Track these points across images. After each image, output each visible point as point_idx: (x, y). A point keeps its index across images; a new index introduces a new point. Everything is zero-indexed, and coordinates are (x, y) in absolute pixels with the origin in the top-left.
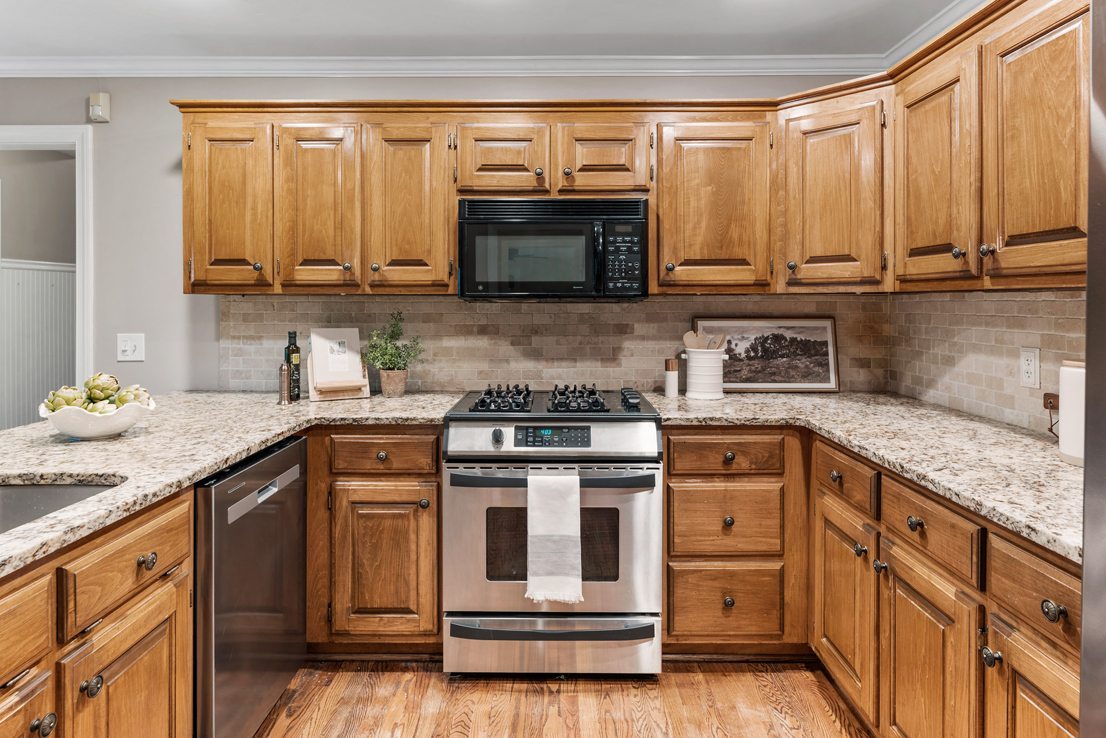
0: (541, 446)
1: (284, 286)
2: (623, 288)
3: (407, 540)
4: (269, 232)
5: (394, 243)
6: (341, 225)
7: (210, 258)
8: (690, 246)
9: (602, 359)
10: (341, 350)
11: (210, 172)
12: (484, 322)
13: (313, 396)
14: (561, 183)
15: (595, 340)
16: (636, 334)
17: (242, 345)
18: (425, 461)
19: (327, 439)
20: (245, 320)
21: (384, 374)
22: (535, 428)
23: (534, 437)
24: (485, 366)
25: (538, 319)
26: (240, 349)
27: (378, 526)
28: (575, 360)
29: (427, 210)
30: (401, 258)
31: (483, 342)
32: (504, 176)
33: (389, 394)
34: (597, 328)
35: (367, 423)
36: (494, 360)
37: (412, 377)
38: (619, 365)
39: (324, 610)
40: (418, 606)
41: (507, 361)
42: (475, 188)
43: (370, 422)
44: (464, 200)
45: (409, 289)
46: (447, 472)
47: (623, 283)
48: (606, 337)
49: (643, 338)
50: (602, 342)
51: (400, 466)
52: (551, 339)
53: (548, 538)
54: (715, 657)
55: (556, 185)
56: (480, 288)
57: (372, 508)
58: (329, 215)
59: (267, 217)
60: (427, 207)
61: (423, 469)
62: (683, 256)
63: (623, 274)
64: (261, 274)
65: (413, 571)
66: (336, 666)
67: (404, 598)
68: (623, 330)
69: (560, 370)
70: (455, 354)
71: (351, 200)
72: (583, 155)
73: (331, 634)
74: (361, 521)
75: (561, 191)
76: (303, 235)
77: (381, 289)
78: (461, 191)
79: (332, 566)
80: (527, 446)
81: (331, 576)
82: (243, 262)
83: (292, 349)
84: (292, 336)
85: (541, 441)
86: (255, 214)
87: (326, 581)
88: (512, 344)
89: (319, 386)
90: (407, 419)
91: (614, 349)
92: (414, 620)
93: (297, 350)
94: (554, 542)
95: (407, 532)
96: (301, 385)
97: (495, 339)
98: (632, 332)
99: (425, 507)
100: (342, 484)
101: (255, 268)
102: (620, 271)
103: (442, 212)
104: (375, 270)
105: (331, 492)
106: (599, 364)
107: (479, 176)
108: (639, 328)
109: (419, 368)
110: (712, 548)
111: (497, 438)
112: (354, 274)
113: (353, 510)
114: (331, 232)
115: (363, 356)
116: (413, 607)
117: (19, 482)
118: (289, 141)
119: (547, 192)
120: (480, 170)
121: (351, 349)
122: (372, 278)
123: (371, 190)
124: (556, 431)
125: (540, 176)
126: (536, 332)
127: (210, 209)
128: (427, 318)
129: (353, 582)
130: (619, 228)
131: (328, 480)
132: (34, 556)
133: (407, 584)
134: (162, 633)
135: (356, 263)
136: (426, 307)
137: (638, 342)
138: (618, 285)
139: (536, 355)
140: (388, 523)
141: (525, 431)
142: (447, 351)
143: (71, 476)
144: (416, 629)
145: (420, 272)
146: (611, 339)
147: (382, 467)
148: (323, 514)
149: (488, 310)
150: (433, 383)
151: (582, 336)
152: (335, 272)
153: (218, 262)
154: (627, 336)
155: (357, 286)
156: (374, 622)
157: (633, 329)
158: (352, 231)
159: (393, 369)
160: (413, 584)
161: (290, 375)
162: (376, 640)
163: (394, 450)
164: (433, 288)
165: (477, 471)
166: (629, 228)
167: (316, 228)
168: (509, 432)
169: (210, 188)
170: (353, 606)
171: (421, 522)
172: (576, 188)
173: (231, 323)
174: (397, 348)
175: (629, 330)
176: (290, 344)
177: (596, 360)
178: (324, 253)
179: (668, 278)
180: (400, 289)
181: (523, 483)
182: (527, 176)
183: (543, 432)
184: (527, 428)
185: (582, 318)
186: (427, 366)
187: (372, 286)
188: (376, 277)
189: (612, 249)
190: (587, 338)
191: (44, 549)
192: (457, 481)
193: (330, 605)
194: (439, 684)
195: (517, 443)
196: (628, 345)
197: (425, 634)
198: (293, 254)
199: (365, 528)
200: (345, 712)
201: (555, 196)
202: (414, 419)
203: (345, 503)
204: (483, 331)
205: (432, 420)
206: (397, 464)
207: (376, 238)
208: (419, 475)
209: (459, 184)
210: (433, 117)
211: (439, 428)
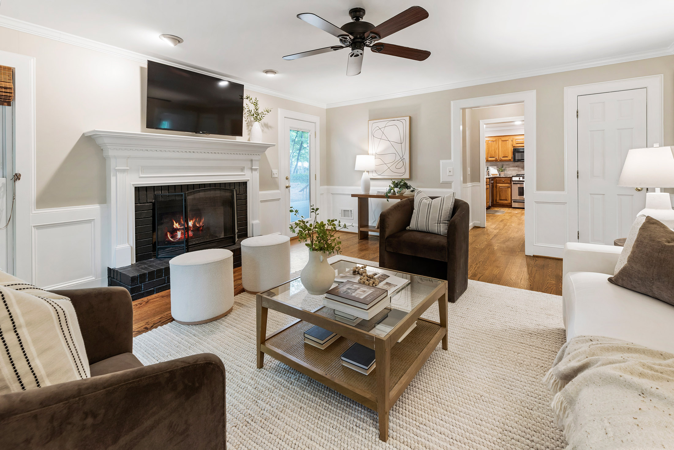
3: (507, 192)
5: (503, 155)
6: (495, 152)
12: (517, 165)
13: (491, 175)
18: (509, 182)
19: (496, 179)
21: (501, 171)
31: (517, 168)
36: (518, 171)
40: (508, 199)
45: (505, 161)
46: (512, 182)
57: (502, 188)
64: (490, 160)
65: (508, 195)
67: (506, 199)
70: (512, 170)
73: (496, 203)
78: (513, 147)
79: (496, 194)
83: (488, 169)
87: (496, 196)
88: (522, 168)
92: (508, 201)
95: (507, 190)
99: (509, 187)
100: (498, 184)
105: (496, 185)
107: (516, 145)
111: (520, 179)
115: (498, 170)
128: (507, 165)
129: (499, 196)
133: (507, 197)
135: (497, 157)
136: (508, 163)
140: (504, 189)
142: (510, 170)
145: (507, 158)
147: (503, 183)
148: (495, 188)
149: (517, 163)
152: (494, 159)
156: (502, 201)
158: (497, 153)
162: (503, 204)
163: (505, 180)
164: (509, 160)
165: (517, 182)
168: (521, 178)
170: (499, 199)
171: (509, 189)
174: (503, 169)
178: (493, 156)
186: (507, 172)
188: (500, 159)
192: (514, 183)
193: (496, 199)
197: (509, 203)
199: (501, 190)
203: (498, 187)
204: (516, 167)
205: (510, 176)
206: (505, 182)
207: (500, 154)
208: (508, 183)
209: (513, 146)
210: (509, 137)
211: (511, 178)
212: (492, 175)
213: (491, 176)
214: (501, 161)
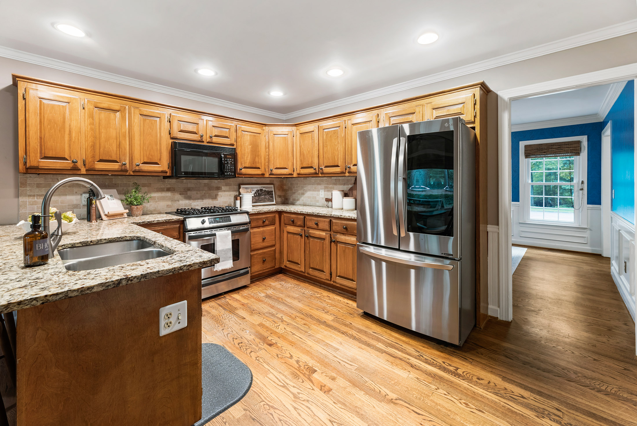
1: (87, 170)
2: (230, 175)
4: (79, 146)
5: (145, 155)
6: (119, 146)
8: (246, 163)
10: (112, 198)
11: (40, 113)
14: (208, 140)
15: (210, 192)
16: (222, 190)
17: (36, 199)
18: (176, 234)
20: (37, 187)
23: (214, 221)
24: (169, 203)
25: (189, 185)
26: (35, 201)
28: (203, 199)
29: (160, 144)
30: (148, 161)
33: (137, 215)
34: (210, 188)
35: (154, 222)
38: (217, 200)
41: (178, 201)
42: (178, 138)
43: (155, 222)
44: (173, 142)
45: (151, 173)
46: (187, 235)
48: (213, 191)
49: (224, 191)
50: (212, 193)
52: (195, 192)
53: (222, 250)
54: (259, 278)
55: (206, 140)
56: (183, 174)
58: (114, 141)
59: (78, 139)
61: (175, 237)
62: (244, 166)
63: (229, 171)
64: (74, 165)
68: (218, 189)
70: (156, 199)
71: (125, 136)
72: (216, 132)
75: (208, 142)
76: (100, 149)
78: (172, 138)
80: (213, 224)
82: (63, 158)
88: (180, 194)
89: (106, 213)
90: (170, 220)
91: (216, 195)
94: (224, 251)
97: (173, 193)
98: (221, 189)
101: (72, 162)
102: (229, 169)
103: (165, 145)
104: (136, 165)
106: (211, 200)
107: (180, 134)
108: (223, 188)
110: (261, 246)
111: (203, 222)
112: (126, 167)
114: (115, 149)
117: (80, 245)
119: (203, 142)
120: (180, 131)
121: (116, 198)
122: (135, 169)
125: (201, 136)
126: (189, 190)
130: (228, 156)
135: (127, 162)
137: (223, 192)
138: (228, 174)
139: (189, 198)
141: (211, 220)
145: (156, 167)
146: (215, 192)
150: (147, 211)
151: (205, 191)
152: (116, 166)
153: (47, 158)
155: (127, 171)
158: (125, 149)
163: (164, 231)
164: (161, 173)
166: (231, 156)
167: (106, 146)
168: (206, 220)
172: (213, 142)
173: (28, 189)
177: (210, 199)
178: (111, 157)
179: (240, 172)
180: (147, 173)
181: (215, 235)
182: (197, 136)
184: (211, 218)
185: (205, 185)
187: (133, 172)
188: (137, 168)
189: (226, 162)
190: (207, 192)
192: (192, 238)
195: (210, 223)
196: (220, 193)
198: (93, 157)
201: (206, 144)
202: (173, 219)
205: (179, 219)
211: (182, 222)
212: (108, 216)
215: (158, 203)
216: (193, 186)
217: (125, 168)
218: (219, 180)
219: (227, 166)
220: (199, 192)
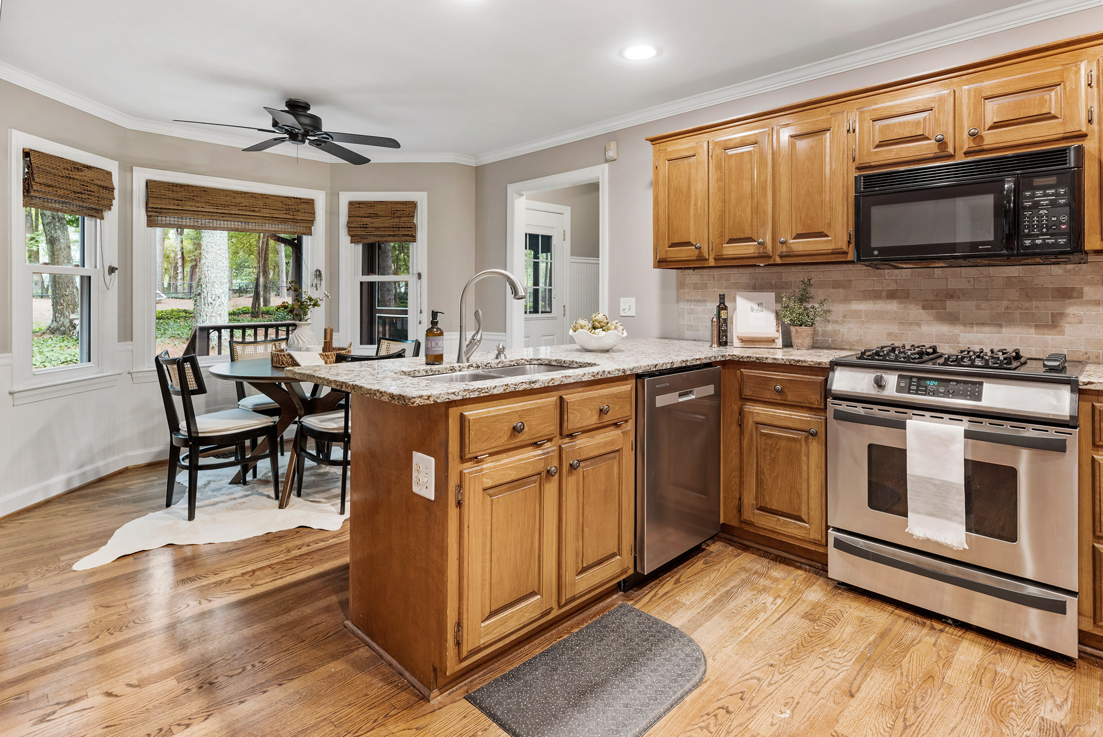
0: (925, 395)
1: (716, 259)
2: (1045, 245)
3: (800, 461)
4: (706, 221)
5: (798, 219)
6: (756, 210)
7: (668, 243)
9: (1036, 326)
10: (759, 309)
11: (669, 182)
12: (893, 287)
13: (737, 343)
14: (967, 145)
15: (1028, 305)
16: (1085, 298)
17: (693, 306)
18: (815, 398)
19: (738, 372)
20: (695, 288)
21: (793, 329)
22: (919, 378)
23: (918, 386)
24: (895, 329)
25: (954, 284)
26: (692, 309)
27: (776, 445)
28: (1000, 326)
29: (827, 190)
30: (804, 232)
31: (892, 306)
32: (902, 148)
33: (797, 346)
34: (1030, 292)
35: (766, 361)
36: (903, 322)
37: (823, 336)
38: (1062, 333)
39: (736, 502)
40: (809, 517)
41: (918, 325)
42: (872, 164)
43: (769, 361)
44: (860, 176)
45: (813, 257)
46: (832, 407)
47: (1044, 240)
48: (1043, 302)
49: (1095, 303)
50: (1037, 307)
51: (794, 399)
52: (970, 305)
53: (928, 481)
55: (961, 148)
56: (876, 253)
57: (771, 430)
58: (748, 203)
59: (704, 209)
60: (827, 186)
61: (813, 404)
63: (1045, 230)
64: (700, 252)
65: (804, 487)
66: (746, 548)
67: (796, 507)
68: (1067, 294)
69: (981, 336)
70: (863, 316)
71: (764, 189)
72: (994, 113)
73: (740, 520)
74: (763, 438)
75: (967, 154)
76: (729, 220)
77: (788, 259)
78: (859, 169)
79: (741, 469)
80: (909, 393)
81: (741, 476)
82: (688, 244)
83: (722, 307)
84: (722, 298)
85: (925, 391)
86: (696, 209)
87: (737, 480)
88: (924, 308)
89: (740, 335)
90: (799, 361)
91: (1053, 316)
92: (805, 528)
93: (726, 308)
94: (935, 485)
95: (800, 453)
96: (729, 335)
97: (905, 303)
98: (1082, 297)
99: (814, 435)
100: (749, 407)
101: (696, 248)
102: (1040, 227)
103: (841, 189)
104: (782, 243)
105: (741, 413)
106: (1033, 330)
107: (876, 153)
108: (1089, 292)
109: (830, 327)
111: (879, 384)
112: (766, 248)
113: (757, 429)
114: (749, 216)
115: (777, 314)
116: (804, 517)
118: (719, 151)
119: (951, 156)
120: (878, 146)
121: (768, 309)
122: (781, 250)
123: (780, 180)
124: (943, 383)
125: (942, 143)
126: (952, 297)
127: (668, 208)
128: (836, 285)
129: (757, 485)
130: (1037, 182)
131: (739, 403)
132: (548, 383)
133: (799, 496)
134: (614, 458)
135: (768, 239)
136: (836, 273)
137: (1089, 307)
138: (1037, 241)
139: (952, 319)
140: (783, 443)
141: (908, 380)
142: (856, 314)
143: (576, 363)
144: (807, 536)
145: (821, 242)
146: (1049, 304)
147: (779, 398)
148: (735, 428)
149: (897, 275)
150: (842, 341)
151: (1009, 300)
153: (673, 245)
154: (1072, 300)
155: (769, 256)
156: (773, 520)
157: (1082, 293)
158: (765, 213)
159: (801, 325)
160: (804, 498)
161: (719, 327)
162: (774, 536)
163: (788, 385)
164: (833, 256)
165: (859, 409)
166: (1052, 180)
167: (738, 214)
168: (891, 380)
169: (669, 195)
170: (757, 504)
171: (811, 448)
172: (985, 147)
173: (686, 290)
174: (806, 309)
175: (1075, 295)
176: (721, 303)
177: (1031, 327)
178: (744, 233)
180: (804, 258)
181: (902, 425)
182: (928, 144)
183: (928, 383)
184: (911, 377)
185: (1009, 282)
186: (837, 327)
187: (781, 257)
188: (784, 249)
189: (1028, 204)
190: (1016, 303)
191: (553, 381)
192: (841, 416)
193: (740, 500)
194: (824, 586)
195: (899, 389)
196: (1073, 310)
197: (815, 543)
198: (722, 235)
199: (766, 444)
200: (744, 576)
201: (960, 159)
202: (804, 361)
203: (750, 422)
204: (892, 295)
205: (820, 363)
206: (791, 397)
207: (784, 218)
208: (810, 409)
209: (857, 162)
210: (833, 109)
211: (825, 371)
212: (742, 340)
213: (735, 350)
214: (791, 261)
215: (866, 325)
216: (963, 285)
217: (765, 251)
218: (1069, 267)
219: (1031, 217)
220: (984, 305)
